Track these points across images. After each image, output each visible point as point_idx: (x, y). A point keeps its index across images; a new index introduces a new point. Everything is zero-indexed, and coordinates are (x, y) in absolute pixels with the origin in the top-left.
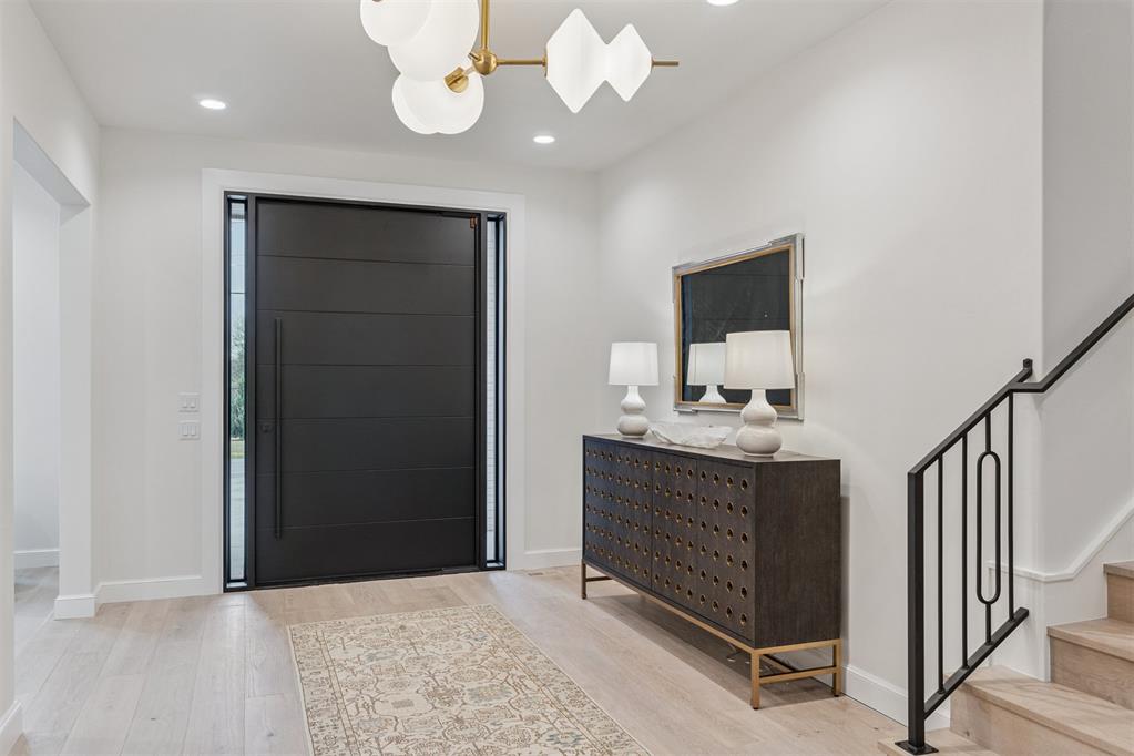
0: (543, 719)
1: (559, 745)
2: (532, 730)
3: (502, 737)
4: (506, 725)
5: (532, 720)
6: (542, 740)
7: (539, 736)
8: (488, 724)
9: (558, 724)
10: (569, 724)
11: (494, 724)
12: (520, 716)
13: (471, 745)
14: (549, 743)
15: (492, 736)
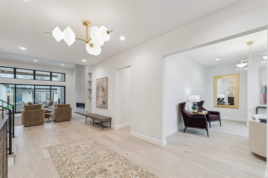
0: (76, 169)
1: (73, 163)
2: (79, 165)
3: (85, 162)
4: (85, 165)
5: (78, 168)
6: (76, 163)
7: (77, 164)
8: (89, 165)
9: (73, 168)
10: (70, 169)
11: (87, 165)
12: (82, 169)
13: (91, 159)
14: (75, 163)
15: (87, 162)
